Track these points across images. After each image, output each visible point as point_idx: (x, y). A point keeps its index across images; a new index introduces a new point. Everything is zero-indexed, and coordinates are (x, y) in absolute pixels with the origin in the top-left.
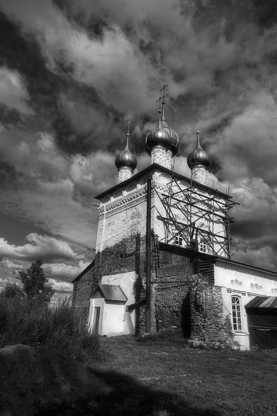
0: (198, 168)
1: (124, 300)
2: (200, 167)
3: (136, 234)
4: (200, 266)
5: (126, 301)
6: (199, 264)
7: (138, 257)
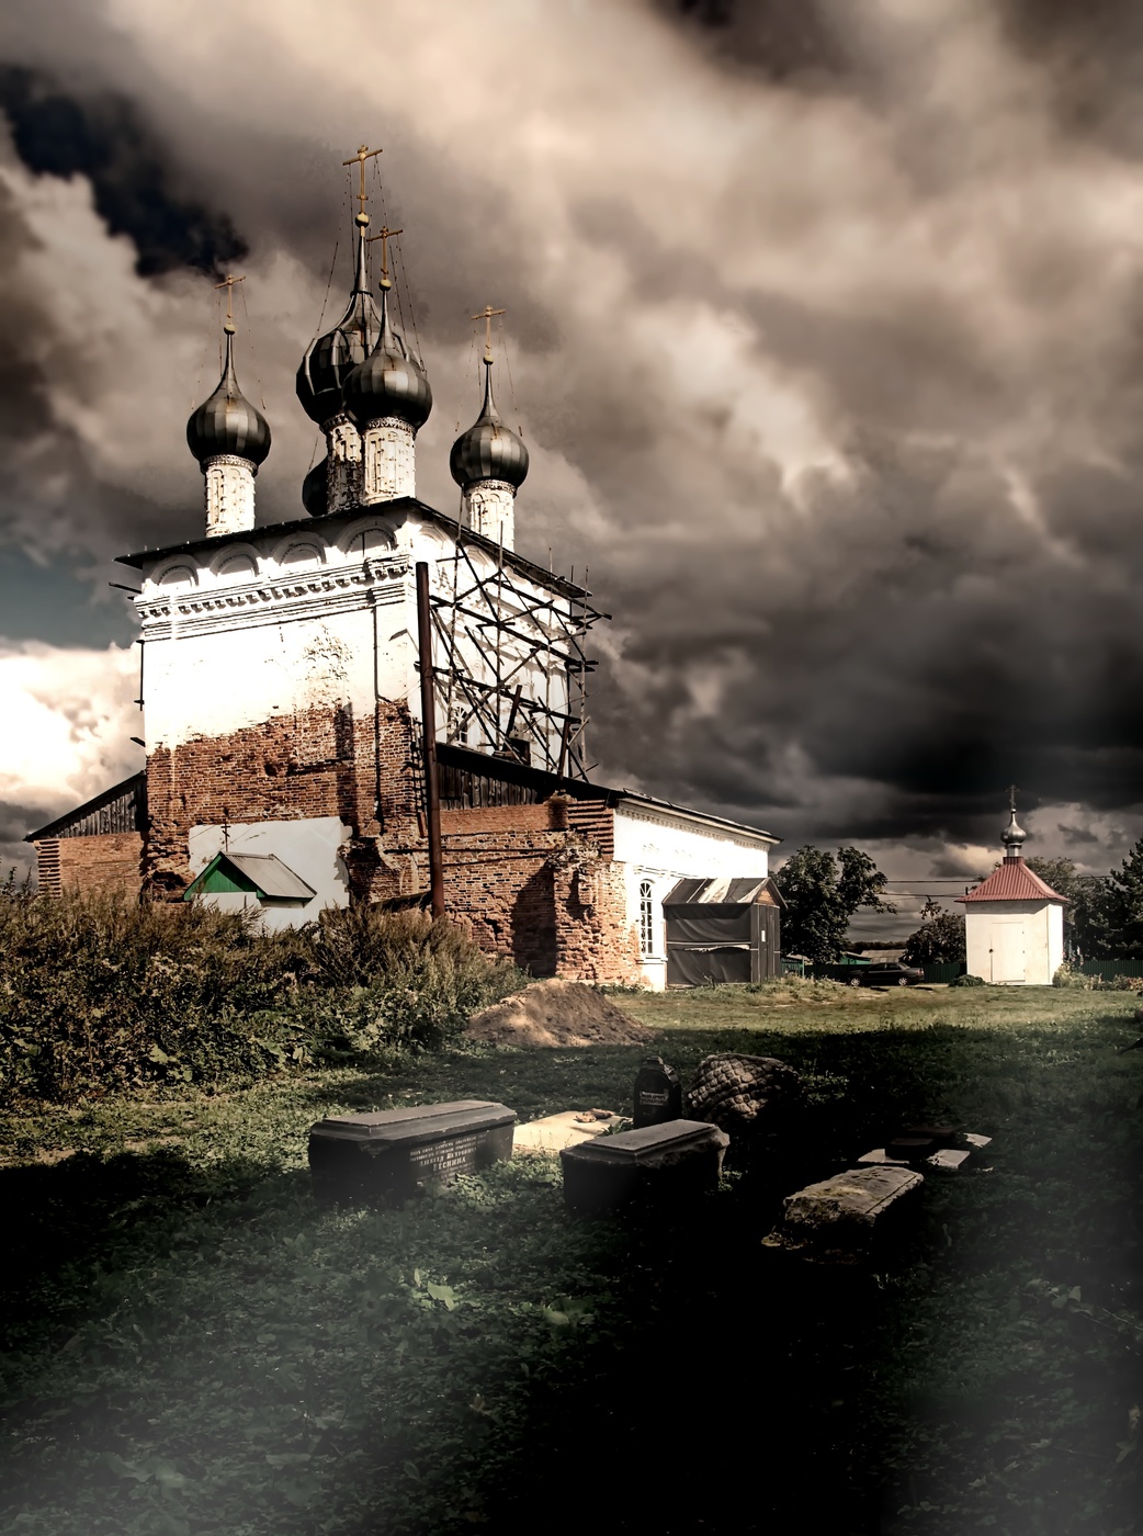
0: (493, 492)
1: (306, 893)
2: (499, 488)
3: (332, 706)
4: (570, 812)
5: (310, 899)
6: (569, 809)
7: (347, 779)
